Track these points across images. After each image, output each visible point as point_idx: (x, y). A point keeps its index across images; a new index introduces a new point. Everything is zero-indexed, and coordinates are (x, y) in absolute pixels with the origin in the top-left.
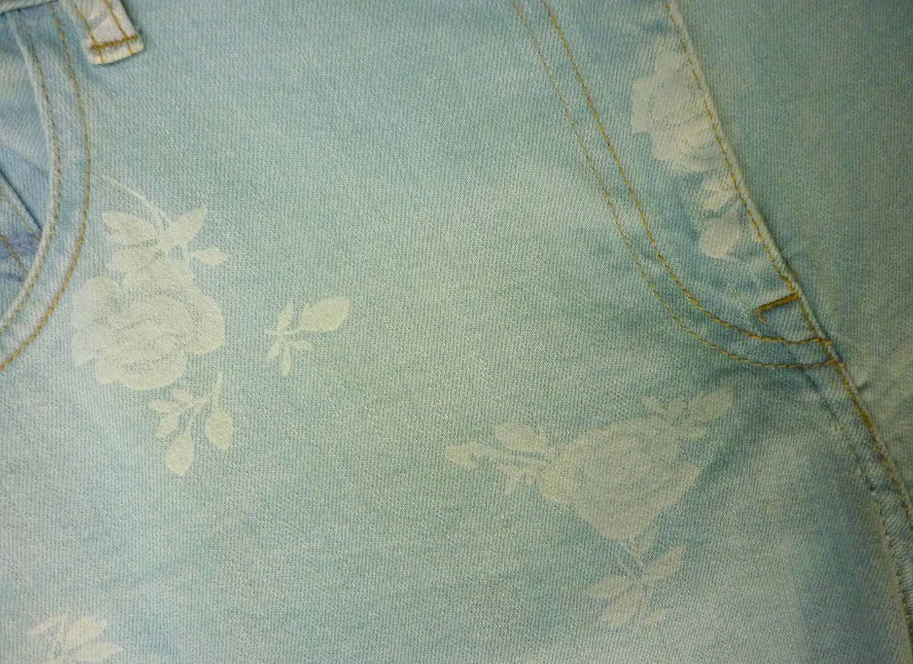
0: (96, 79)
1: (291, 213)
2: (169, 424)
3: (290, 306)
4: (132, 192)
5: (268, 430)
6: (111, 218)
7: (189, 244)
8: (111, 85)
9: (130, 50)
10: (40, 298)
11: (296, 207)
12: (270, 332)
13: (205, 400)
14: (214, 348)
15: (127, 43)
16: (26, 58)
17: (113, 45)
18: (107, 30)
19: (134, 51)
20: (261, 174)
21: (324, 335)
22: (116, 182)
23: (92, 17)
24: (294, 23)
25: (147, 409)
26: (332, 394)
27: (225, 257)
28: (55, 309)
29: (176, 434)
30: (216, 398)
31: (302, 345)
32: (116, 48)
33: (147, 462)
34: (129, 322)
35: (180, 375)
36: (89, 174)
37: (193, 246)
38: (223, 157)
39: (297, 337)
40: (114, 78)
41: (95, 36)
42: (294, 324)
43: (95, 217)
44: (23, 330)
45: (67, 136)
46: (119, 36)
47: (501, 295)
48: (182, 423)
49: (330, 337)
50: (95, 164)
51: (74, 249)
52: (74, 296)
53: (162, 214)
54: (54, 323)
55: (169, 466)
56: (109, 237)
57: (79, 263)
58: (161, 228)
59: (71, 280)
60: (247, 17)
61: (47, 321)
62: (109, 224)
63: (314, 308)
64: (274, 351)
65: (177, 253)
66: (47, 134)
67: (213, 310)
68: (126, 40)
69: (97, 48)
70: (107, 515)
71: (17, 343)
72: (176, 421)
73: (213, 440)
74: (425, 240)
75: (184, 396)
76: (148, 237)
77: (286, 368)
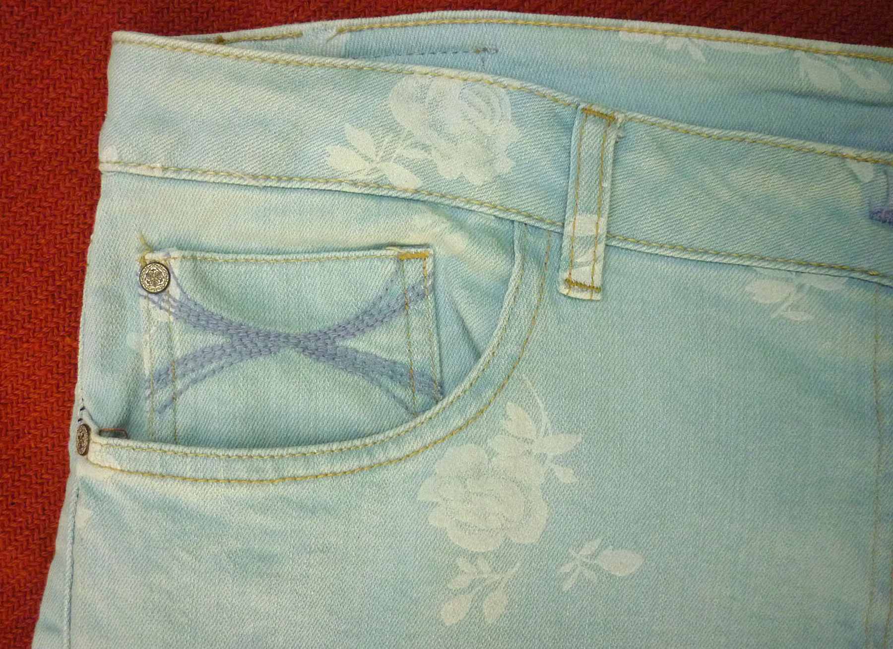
0: (554, 303)
1: (638, 473)
2: (462, 581)
3: (599, 540)
4: (537, 398)
5: (528, 625)
6: (512, 409)
7: (554, 457)
8: (563, 312)
9: (592, 296)
10: (423, 436)
11: (644, 472)
12: (573, 553)
13: (497, 577)
14: (526, 542)
15: (592, 291)
16: (517, 263)
17: (582, 286)
18: (582, 274)
19: (593, 298)
20: (631, 433)
21: (611, 576)
22: (530, 384)
23: (579, 260)
24: (713, 339)
25: (454, 561)
26: (591, 624)
27: (575, 480)
28: (429, 450)
29: (463, 592)
30: (505, 580)
31: (589, 574)
32: (583, 291)
33: (428, 601)
34: (479, 490)
35: (491, 549)
36: (514, 368)
37: (557, 460)
38: (611, 407)
39: (590, 567)
40: (567, 308)
41: (572, 273)
42: (594, 556)
43: (501, 402)
44: (395, 452)
45: (514, 333)
46: (588, 283)
47: (756, 617)
48: (471, 587)
49: (614, 580)
50: (522, 364)
51: (472, 416)
52: (450, 449)
53: (549, 424)
54: (420, 459)
55: (442, 613)
56: (503, 421)
57: (469, 428)
58: (542, 434)
59: (455, 436)
60: (682, 316)
61: (416, 454)
62: (508, 413)
63: (614, 553)
64: (567, 568)
65: (542, 458)
66: (501, 323)
67: (542, 513)
68: (592, 288)
69: (569, 283)
70: (367, 622)
71: (384, 458)
72: (469, 582)
73: (486, 612)
74: (725, 547)
75: (484, 566)
76: (528, 436)
77: (567, 586)
